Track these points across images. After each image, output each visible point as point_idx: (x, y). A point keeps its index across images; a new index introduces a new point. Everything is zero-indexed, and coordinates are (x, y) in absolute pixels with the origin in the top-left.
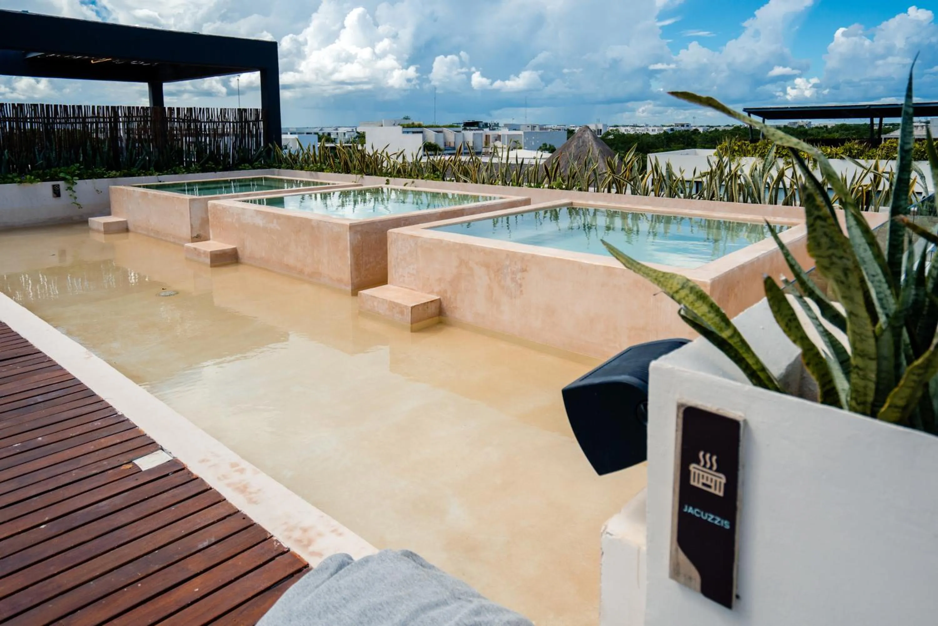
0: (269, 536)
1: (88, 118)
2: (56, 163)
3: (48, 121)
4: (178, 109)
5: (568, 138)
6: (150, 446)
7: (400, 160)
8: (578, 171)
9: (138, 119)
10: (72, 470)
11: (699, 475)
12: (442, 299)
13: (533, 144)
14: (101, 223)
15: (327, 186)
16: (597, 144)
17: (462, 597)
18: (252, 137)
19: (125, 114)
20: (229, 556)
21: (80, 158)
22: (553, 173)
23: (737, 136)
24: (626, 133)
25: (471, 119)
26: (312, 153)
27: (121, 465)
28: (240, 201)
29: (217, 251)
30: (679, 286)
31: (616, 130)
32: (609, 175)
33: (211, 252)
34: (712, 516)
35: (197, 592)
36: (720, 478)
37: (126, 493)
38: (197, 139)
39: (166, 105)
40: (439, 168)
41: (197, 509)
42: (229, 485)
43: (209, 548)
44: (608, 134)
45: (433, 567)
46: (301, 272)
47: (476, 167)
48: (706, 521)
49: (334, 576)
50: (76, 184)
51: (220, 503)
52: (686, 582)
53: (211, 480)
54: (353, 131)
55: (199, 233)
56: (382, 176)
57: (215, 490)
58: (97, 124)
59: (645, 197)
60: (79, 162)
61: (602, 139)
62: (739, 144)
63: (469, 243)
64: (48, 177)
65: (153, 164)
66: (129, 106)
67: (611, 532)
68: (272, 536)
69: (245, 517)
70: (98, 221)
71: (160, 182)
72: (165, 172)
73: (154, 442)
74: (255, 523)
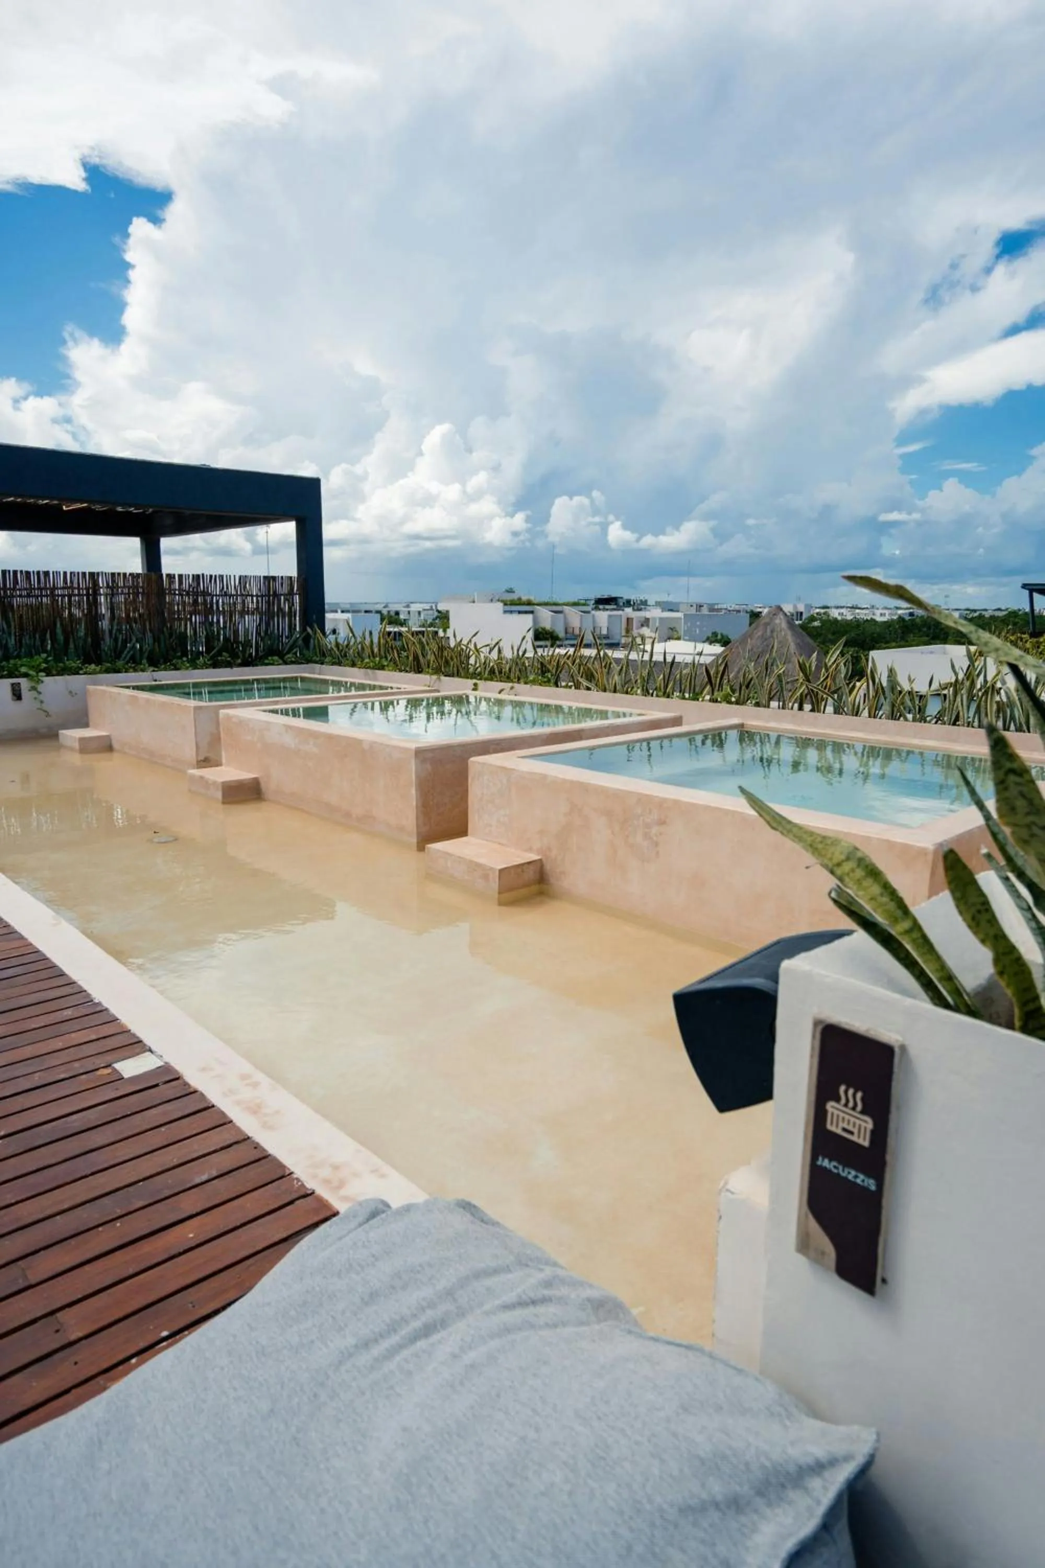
0: (287, 1172)
1: (57, 588)
2: (16, 653)
3: (5, 592)
4: (180, 576)
5: (750, 624)
6: (136, 1045)
7: (494, 655)
8: (755, 677)
9: (126, 591)
10: (35, 1072)
11: (838, 1116)
12: (544, 861)
13: (698, 632)
14: (75, 738)
15: (389, 690)
16: (793, 635)
17: (530, 1263)
18: (284, 617)
19: (108, 584)
20: (234, 1195)
21: (47, 646)
22: (718, 679)
23: (1010, 627)
24: (839, 618)
25: (606, 594)
26: (367, 642)
27: (97, 1069)
28: (265, 711)
29: (230, 781)
30: (843, 857)
31: (825, 613)
32: (802, 684)
33: (223, 783)
34: (853, 1173)
35: (192, 1238)
36: (865, 1122)
37: (100, 1107)
38: (206, 618)
39: (165, 570)
40: (550, 668)
41: (194, 1132)
42: (238, 1103)
43: (210, 1183)
44: (812, 619)
45: (498, 1223)
46: (348, 815)
47: (605, 667)
48: (846, 1178)
49: (362, 1227)
50: (42, 682)
51: (225, 1126)
52: (817, 1258)
53: (214, 1096)
54: (431, 609)
55: (208, 755)
56: (467, 678)
57: (219, 1109)
58: (70, 596)
59: (855, 717)
60: (45, 651)
61: (802, 627)
62: (1012, 638)
63: (585, 781)
64: (5, 673)
65: (146, 654)
66: (113, 571)
67: (733, 1190)
68: (292, 1173)
69: (257, 1146)
70: (72, 735)
71: (156, 681)
72: (163, 666)
73: (140, 1042)
74: (270, 1155)
